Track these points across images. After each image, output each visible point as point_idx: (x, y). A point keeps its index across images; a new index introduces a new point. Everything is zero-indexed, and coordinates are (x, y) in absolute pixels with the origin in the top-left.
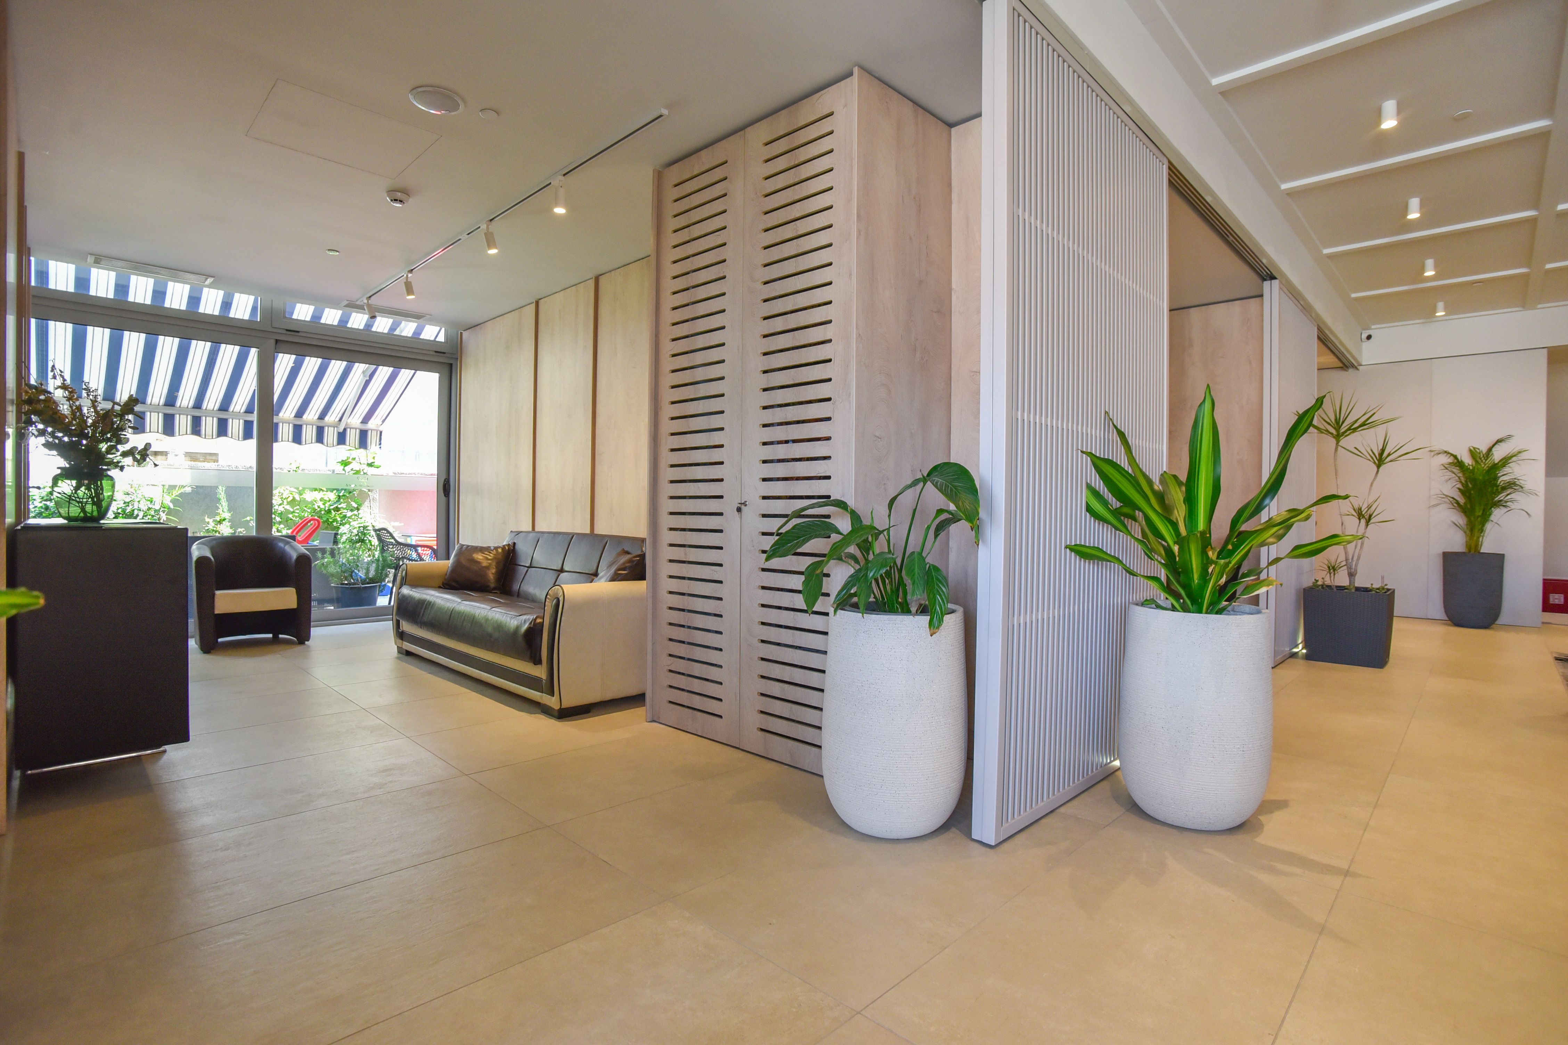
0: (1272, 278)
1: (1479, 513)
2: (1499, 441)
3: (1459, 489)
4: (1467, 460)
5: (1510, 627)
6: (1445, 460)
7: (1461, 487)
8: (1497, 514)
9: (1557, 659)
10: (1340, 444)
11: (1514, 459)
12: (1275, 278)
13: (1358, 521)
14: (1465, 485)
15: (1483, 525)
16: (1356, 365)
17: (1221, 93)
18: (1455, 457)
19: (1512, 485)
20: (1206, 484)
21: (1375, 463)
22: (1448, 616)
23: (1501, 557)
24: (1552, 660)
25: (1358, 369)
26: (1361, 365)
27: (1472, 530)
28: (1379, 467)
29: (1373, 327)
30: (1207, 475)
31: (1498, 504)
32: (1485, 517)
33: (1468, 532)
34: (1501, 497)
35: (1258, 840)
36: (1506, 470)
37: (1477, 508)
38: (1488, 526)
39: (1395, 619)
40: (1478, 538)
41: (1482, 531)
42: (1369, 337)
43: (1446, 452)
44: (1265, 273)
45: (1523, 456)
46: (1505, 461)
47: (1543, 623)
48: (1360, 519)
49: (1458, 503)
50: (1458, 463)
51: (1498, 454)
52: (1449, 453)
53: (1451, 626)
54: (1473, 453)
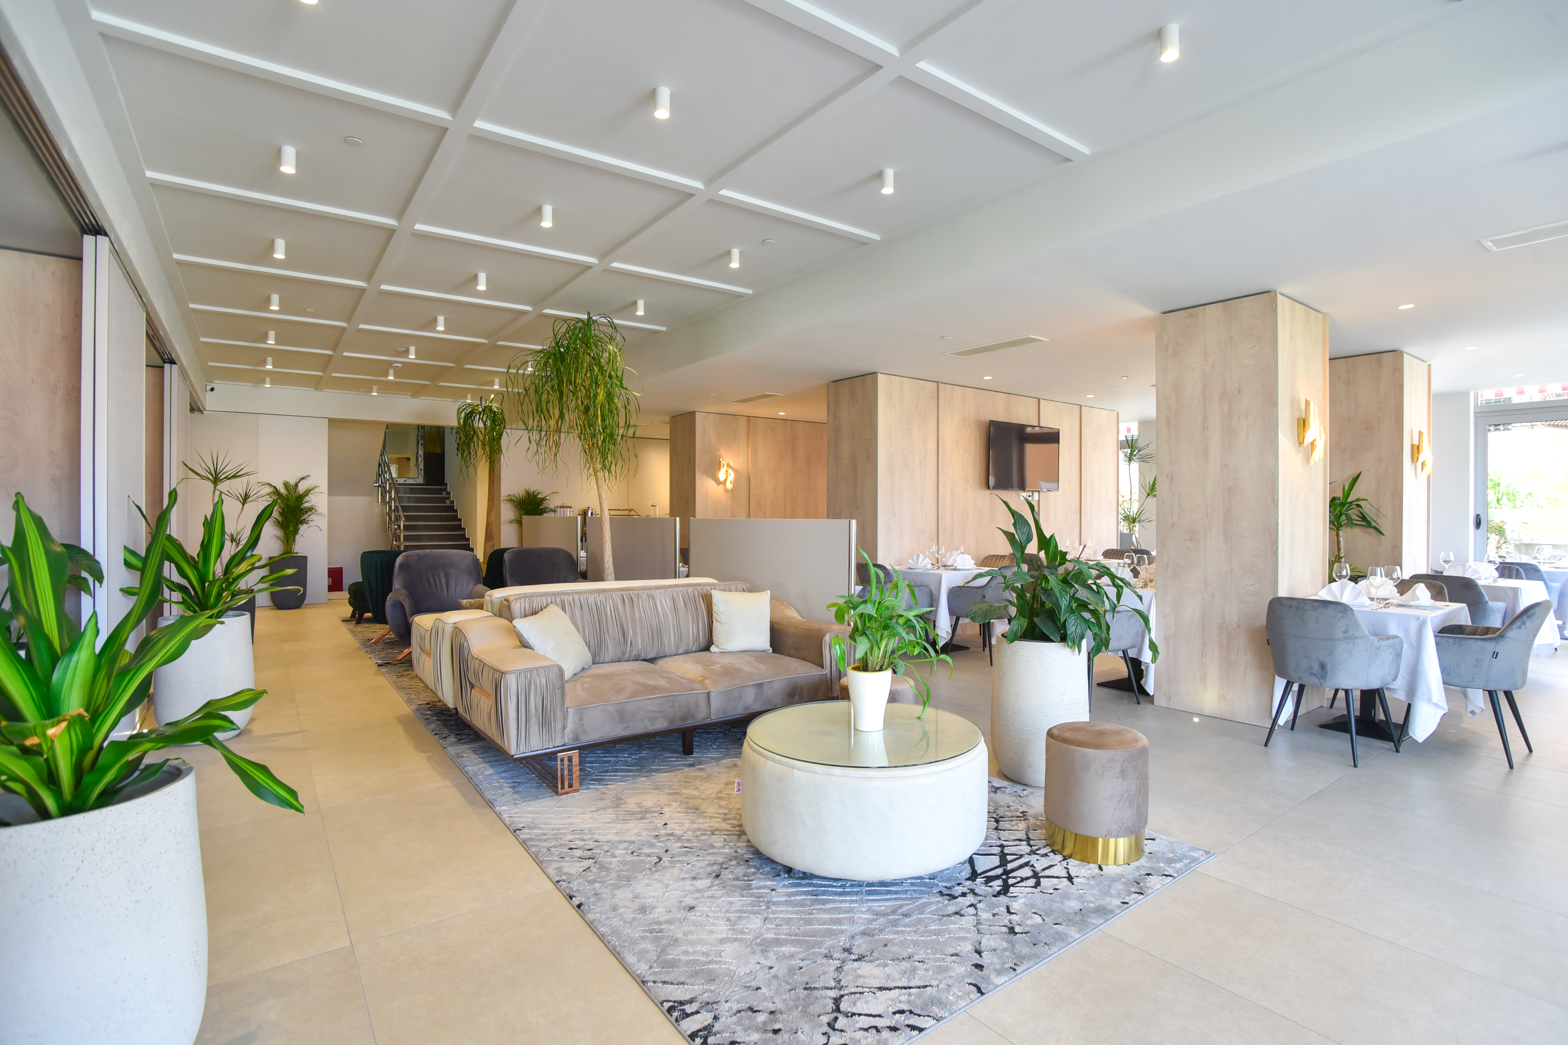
0: (172, 362)
1: (291, 529)
2: (303, 478)
3: (280, 512)
4: (283, 490)
5: (312, 605)
6: (268, 490)
7: (281, 511)
8: (303, 528)
9: (343, 621)
10: (217, 488)
11: (312, 492)
12: (175, 363)
13: (231, 543)
14: (283, 510)
15: (295, 537)
16: (202, 409)
17: (176, 262)
18: (275, 487)
19: (311, 509)
20: (216, 546)
21: (240, 502)
22: (274, 604)
23: (305, 558)
24: (340, 622)
25: (203, 413)
26: (205, 410)
27: (287, 541)
28: (243, 505)
29: (215, 381)
30: (217, 542)
31: (304, 522)
32: (296, 531)
33: (285, 542)
34: (305, 517)
35: (253, 735)
36: (307, 499)
37: (291, 525)
38: (298, 537)
39: (256, 609)
40: (292, 546)
41: (294, 540)
42: (212, 389)
43: (268, 484)
44: (166, 357)
45: (317, 490)
46: (307, 492)
47: (329, 600)
48: (232, 542)
49: (278, 521)
50: (276, 491)
51: (302, 488)
52: (271, 485)
53: (276, 609)
54: (286, 485)
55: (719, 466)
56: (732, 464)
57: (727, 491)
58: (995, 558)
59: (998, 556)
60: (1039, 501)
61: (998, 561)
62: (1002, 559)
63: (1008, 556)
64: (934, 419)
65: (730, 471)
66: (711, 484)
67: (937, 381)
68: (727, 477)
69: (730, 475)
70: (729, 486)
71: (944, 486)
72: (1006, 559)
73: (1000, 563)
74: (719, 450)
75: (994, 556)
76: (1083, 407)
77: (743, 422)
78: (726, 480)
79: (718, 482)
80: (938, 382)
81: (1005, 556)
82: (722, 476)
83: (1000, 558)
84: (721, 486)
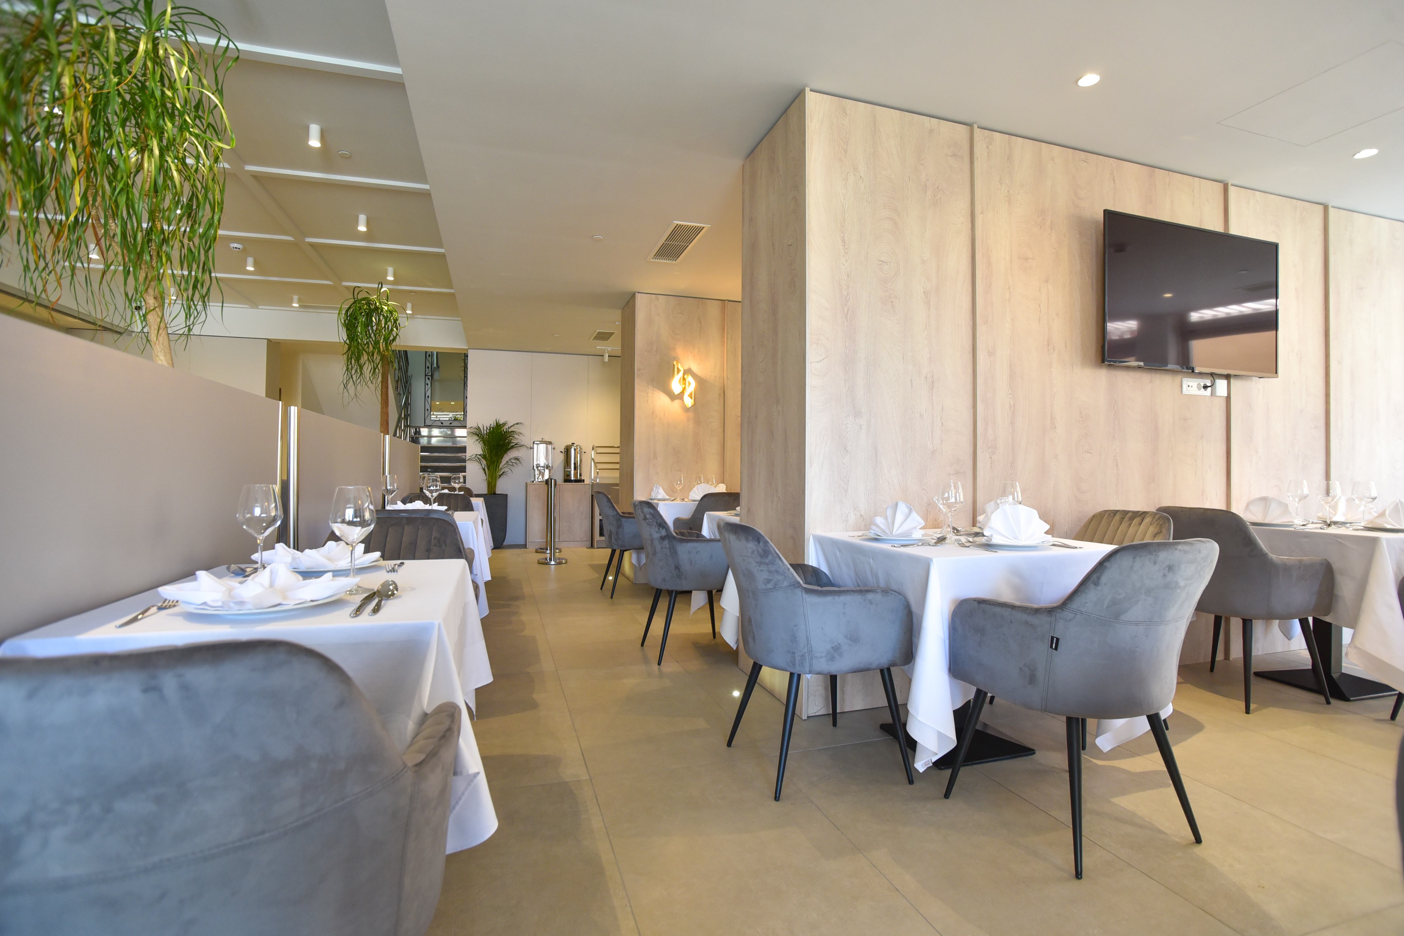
55: (671, 371)
56: (695, 368)
57: (687, 410)
58: (1117, 517)
59: (1125, 513)
60: (1228, 398)
61: (1124, 525)
62: (1136, 521)
63: (1154, 515)
64: (962, 205)
65: (690, 379)
66: (661, 400)
67: (969, 120)
68: (684, 389)
69: (689, 384)
70: (689, 402)
71: (991, 353)
72: (1147, 520)
73: (1132, 530)
74: (674, 349)
75: (1115, 512)
76: (1332, 211)
77: (713, 311)
78: (682, 393)
79: (673, 397)
80: (970, 125)
81: (1142, 515)
82: (676, 386)
83: (1132, 519)
84: (677, 402)
